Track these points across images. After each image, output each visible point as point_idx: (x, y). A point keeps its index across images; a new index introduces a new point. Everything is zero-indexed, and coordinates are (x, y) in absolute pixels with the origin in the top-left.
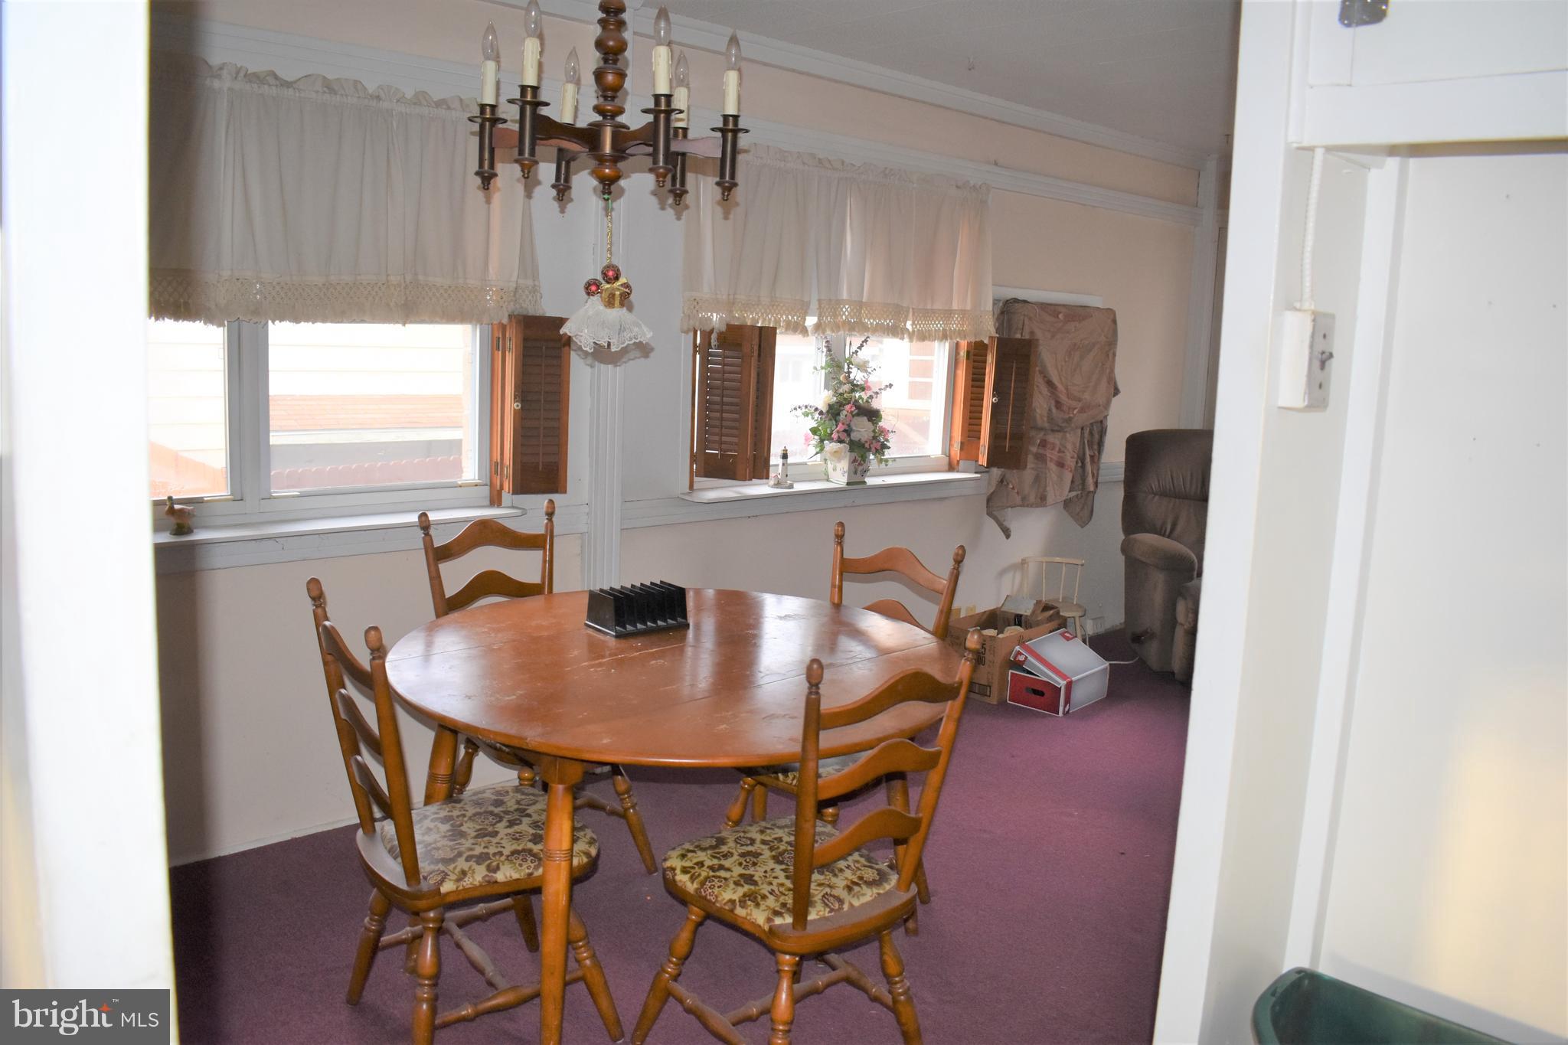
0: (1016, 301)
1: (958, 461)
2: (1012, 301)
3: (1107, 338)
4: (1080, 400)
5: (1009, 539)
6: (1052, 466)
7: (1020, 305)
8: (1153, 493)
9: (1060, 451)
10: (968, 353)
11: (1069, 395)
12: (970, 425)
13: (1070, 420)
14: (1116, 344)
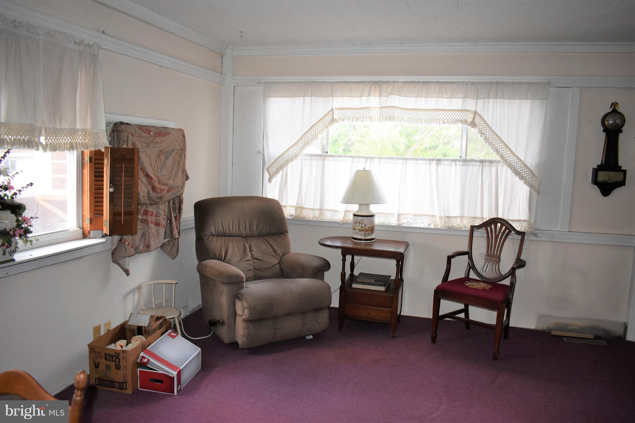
0: (122, 123)
1: (89, 232)
2: (119, 123)
3: (180, 146)
4: (166, 185)
5: (129, 276)
6: (152, 226)
7: (125, 126)
8: (213, 236)
9: (156, 216)
10: (91, 158)
11: (159, 182)
12: (95, 206)
13: (162, 197)
14: (186, 150)
